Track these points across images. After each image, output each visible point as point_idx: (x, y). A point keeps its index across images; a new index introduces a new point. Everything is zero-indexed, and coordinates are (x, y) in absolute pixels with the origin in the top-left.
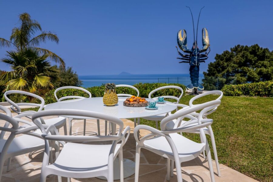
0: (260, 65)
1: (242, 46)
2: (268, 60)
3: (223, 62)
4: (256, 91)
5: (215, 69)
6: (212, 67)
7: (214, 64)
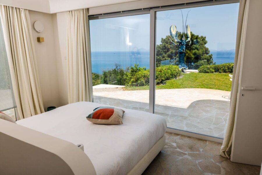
0: (194, 48)
1: (179, 32)
2: (199, 44)
3: (168, 45)
4: (223, 70)
5: (162, 51)
6: (159, 49)
7: (161, 46)
